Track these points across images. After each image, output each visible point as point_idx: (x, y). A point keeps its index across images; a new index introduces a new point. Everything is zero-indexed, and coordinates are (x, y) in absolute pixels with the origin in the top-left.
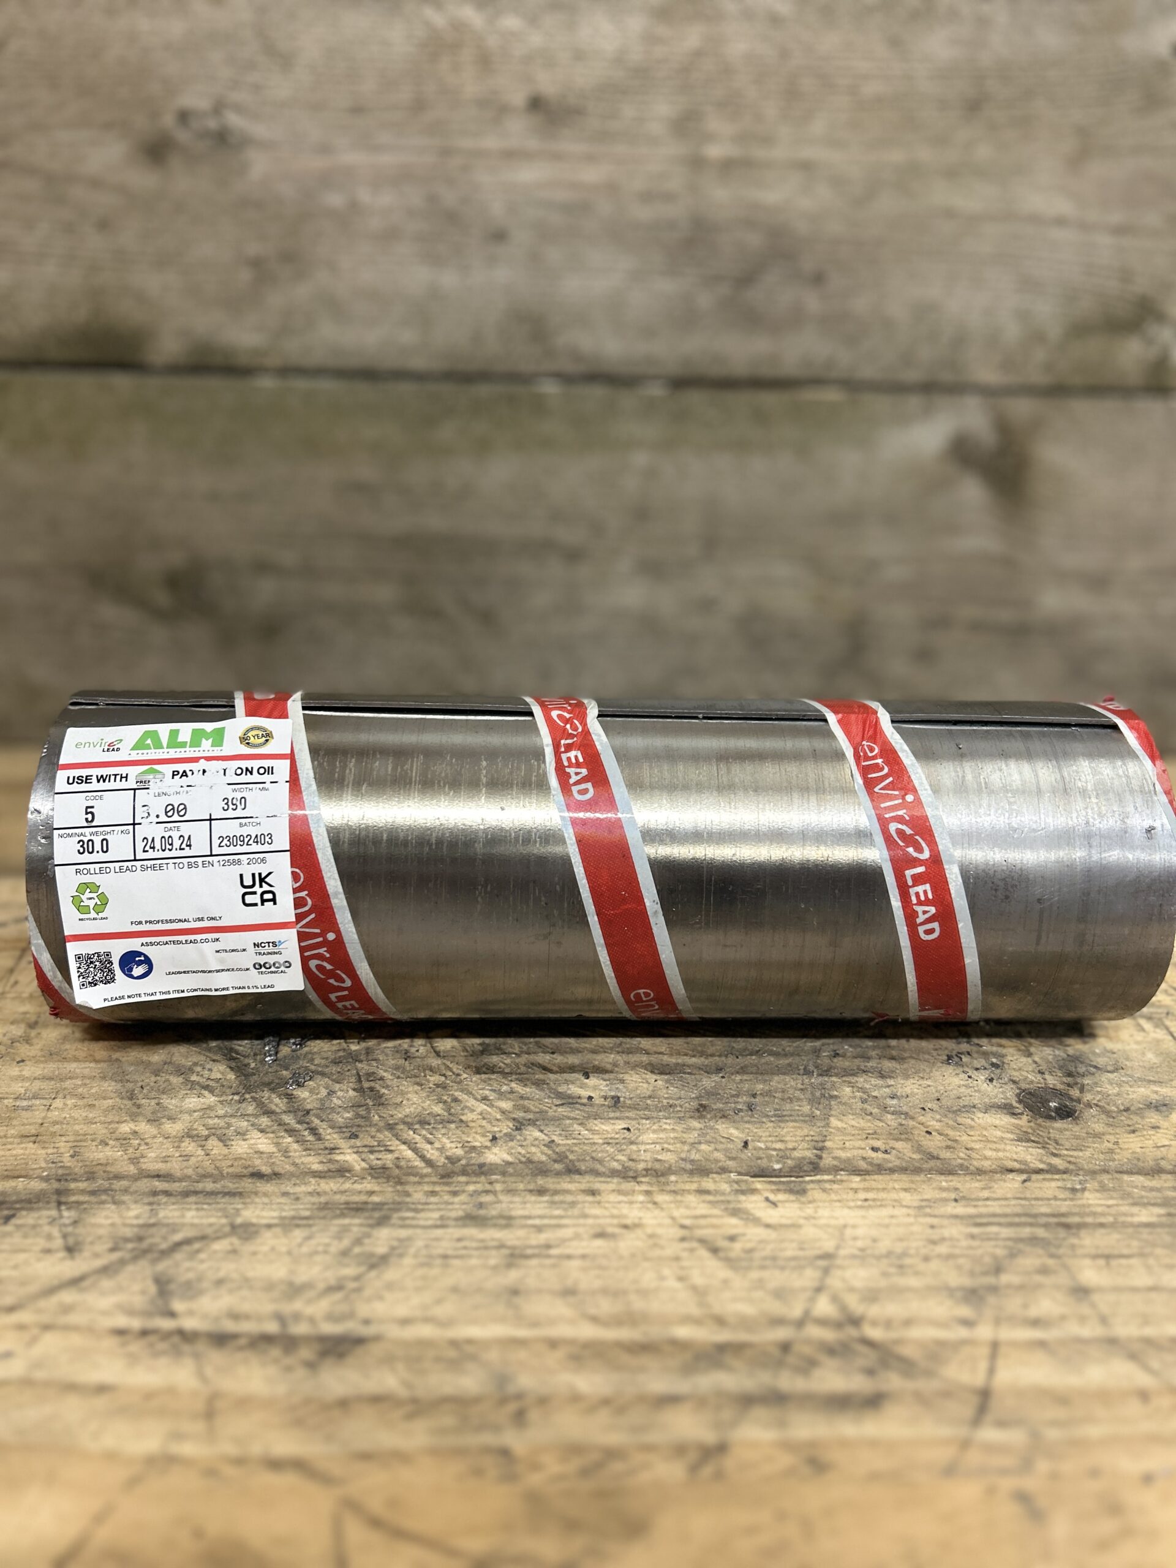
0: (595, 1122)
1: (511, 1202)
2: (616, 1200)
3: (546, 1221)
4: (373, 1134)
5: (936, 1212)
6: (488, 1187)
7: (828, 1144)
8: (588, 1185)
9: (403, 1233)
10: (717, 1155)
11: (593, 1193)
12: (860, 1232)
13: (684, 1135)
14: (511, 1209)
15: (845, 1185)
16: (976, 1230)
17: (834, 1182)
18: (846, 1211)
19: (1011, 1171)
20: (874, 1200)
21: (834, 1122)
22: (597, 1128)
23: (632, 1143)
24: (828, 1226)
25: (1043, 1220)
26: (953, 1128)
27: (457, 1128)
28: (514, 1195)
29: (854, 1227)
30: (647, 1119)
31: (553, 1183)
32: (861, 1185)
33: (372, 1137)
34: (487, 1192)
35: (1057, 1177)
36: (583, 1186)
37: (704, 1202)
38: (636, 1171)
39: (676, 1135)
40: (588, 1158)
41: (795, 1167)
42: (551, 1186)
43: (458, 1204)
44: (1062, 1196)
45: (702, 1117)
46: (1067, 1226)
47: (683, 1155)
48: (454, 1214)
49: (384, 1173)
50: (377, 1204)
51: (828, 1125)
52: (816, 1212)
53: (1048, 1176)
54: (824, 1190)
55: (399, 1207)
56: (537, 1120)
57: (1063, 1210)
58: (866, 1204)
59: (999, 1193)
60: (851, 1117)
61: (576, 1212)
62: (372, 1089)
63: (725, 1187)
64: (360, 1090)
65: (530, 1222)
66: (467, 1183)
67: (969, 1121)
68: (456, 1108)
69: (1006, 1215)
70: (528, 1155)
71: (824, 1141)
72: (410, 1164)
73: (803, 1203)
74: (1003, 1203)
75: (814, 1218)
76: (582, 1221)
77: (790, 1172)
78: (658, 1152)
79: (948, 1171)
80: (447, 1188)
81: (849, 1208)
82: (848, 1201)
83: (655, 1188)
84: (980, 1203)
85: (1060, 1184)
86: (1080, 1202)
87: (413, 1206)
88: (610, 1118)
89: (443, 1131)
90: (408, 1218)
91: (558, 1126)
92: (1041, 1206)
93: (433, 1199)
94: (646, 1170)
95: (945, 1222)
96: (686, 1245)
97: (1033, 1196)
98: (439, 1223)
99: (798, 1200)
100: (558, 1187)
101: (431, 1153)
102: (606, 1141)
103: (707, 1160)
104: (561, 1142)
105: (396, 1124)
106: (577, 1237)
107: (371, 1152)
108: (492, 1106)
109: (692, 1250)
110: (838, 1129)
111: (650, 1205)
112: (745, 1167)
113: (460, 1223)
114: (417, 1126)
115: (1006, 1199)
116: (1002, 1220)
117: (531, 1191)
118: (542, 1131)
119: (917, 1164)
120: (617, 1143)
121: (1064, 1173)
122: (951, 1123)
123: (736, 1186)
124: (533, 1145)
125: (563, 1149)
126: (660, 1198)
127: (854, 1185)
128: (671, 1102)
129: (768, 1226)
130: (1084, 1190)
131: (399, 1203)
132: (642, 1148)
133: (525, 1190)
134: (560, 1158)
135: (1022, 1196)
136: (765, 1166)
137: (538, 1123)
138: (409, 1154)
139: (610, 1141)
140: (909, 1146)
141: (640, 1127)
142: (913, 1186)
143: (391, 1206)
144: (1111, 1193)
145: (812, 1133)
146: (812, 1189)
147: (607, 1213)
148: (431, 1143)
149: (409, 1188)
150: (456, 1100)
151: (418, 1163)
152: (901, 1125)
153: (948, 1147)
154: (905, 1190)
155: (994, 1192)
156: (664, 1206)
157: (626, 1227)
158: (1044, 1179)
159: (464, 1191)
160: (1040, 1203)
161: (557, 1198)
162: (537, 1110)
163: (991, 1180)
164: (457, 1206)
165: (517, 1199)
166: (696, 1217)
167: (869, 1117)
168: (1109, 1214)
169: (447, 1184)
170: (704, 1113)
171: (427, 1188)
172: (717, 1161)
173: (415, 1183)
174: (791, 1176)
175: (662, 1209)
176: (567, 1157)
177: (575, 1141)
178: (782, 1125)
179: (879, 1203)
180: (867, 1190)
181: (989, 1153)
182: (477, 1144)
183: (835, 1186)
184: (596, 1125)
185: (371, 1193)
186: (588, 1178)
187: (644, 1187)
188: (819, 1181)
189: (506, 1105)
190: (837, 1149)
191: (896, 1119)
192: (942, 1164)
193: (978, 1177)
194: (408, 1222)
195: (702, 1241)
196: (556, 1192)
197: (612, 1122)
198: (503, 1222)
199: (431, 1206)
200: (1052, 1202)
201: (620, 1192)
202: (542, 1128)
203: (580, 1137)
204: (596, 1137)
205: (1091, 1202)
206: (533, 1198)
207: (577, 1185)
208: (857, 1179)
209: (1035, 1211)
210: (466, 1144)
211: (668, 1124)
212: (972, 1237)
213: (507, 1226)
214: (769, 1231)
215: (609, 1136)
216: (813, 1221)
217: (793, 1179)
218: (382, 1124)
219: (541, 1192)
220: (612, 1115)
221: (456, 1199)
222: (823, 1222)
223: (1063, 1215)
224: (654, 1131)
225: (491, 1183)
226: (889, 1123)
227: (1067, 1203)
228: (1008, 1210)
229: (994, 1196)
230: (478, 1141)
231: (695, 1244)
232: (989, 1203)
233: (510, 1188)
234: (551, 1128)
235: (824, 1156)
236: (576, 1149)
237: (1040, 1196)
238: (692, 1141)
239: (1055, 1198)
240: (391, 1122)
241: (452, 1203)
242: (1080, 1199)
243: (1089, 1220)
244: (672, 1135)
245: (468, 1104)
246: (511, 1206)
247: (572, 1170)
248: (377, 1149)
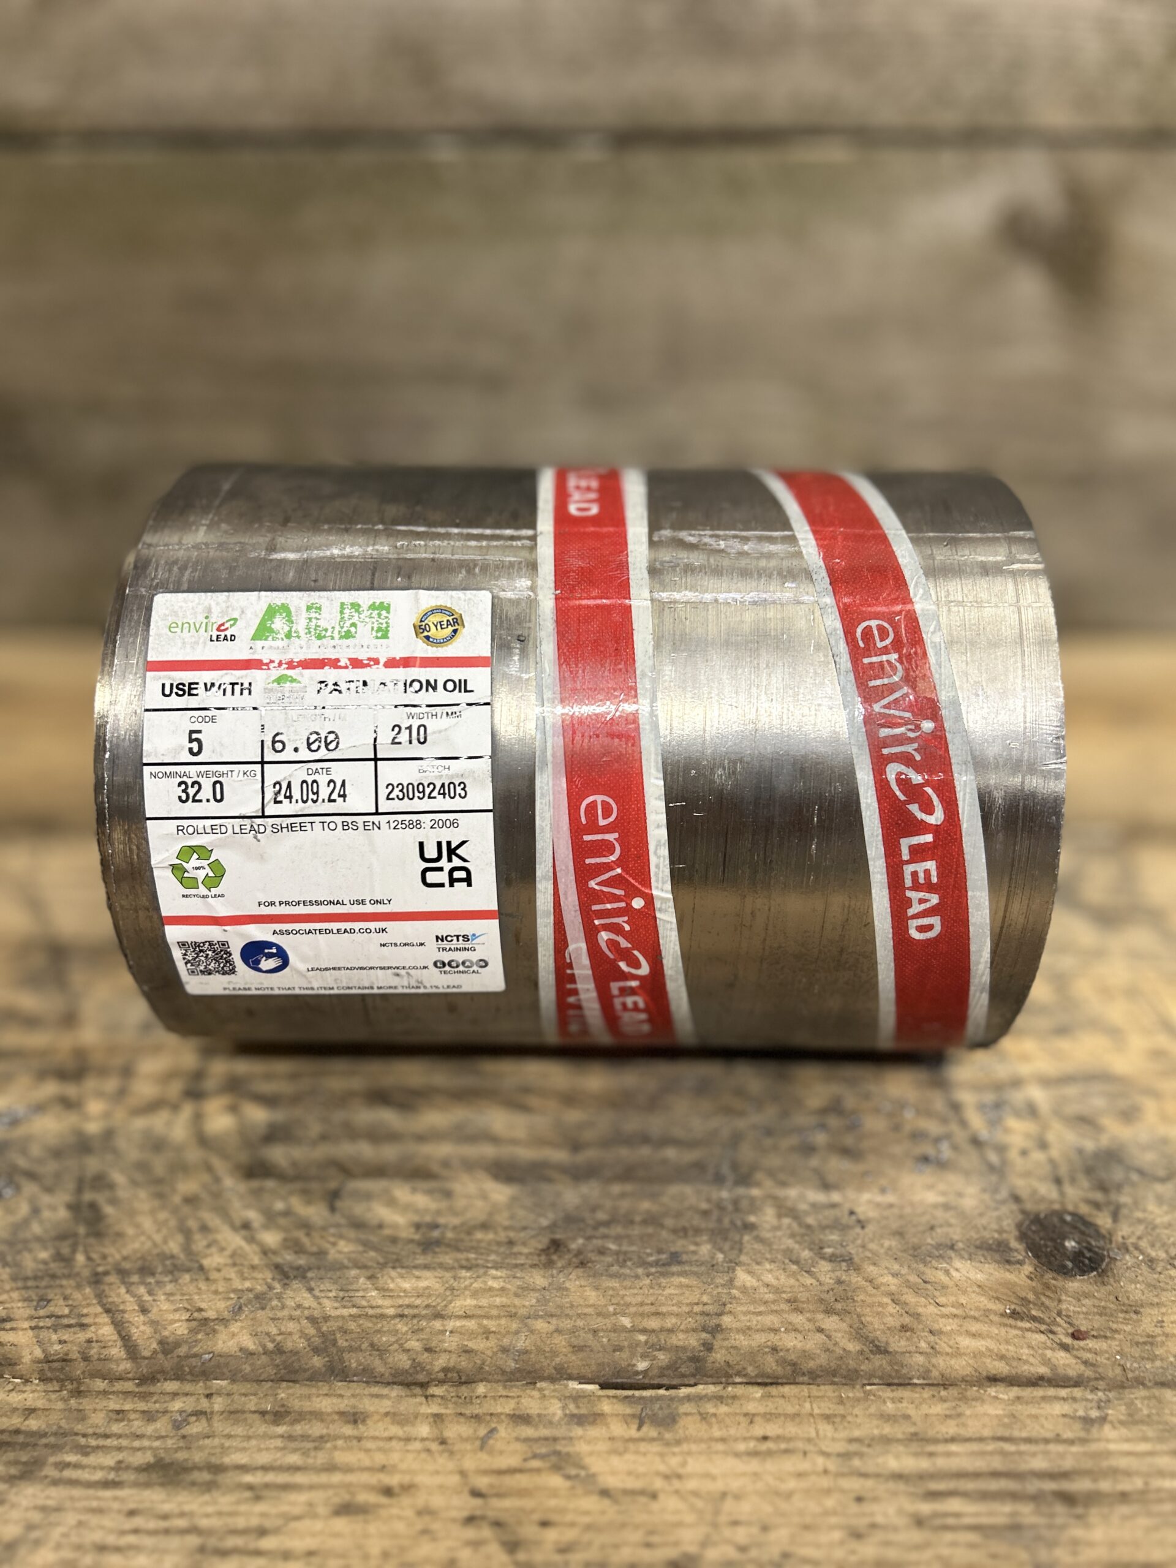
0: (393, 1273)
1: (229, 1436)
2: (386, 1434)
3: (270, 1477)
4: (68, 1291)
5: (870, 1466)
6: (204, 1404)
7: (726, 1320)
8: (353, 1401)
9: (55, 1495)
10: (560, 1341)
11: (355, 1418)
12: (745, 1508)
13: (517, 1301)
14: (225, 1450)
15: (736, 1408)
16: (926, 1508)
17: (720, 1399)
18: (731, 1463)
19: (993, 1380)
20: (778, 1438)
21: (742, 1277)
22: (392, 1286)
23: (438, 1316)
24: (696, 1494)
25: (1033, 1486)
26: (916, 1290)
27: (192, 1280)
28: (236, 1422)
29: (738, 1497)
30: (468, 1268)
31: (301, 1397)
32: (761, 1409)
33: (65, 1298)
34: (198, 1414)
35: (1063, 1392)
36: (343, 1405)
37: (517, 1439)
38: (429, 1373)
39: (504, 1300)
40: (364, 1346)
41: (668, 1367)
42: (296, 1404)
43: (150, 1438)
44: (1068, 1435)
45: (549, 1264)
46: (1068, 1499)
47: (506, 1341)
48: (139, 1459)
49: (63, 1368)
50: (32, 1434)
51: (731, 1282)
52: (684, 1464)
53: (1051, 1392)
54: (704, 1417)
55: (61, 1441)
56: (310, 1269)
57: (1068, 1464)
58: (764, 1446)
59: (973, 1428)
60: (768, 1266)
61: (321, 1458)
62: (93, 1206)
63: (555, 1409)
64: (74, 1208)
65: (248, 1478)
66: (175, 1395)
67: (941, 1276)
68: (200, 1243)
69: (976, 1475)
70: (279, 1338)
71: (720, 1315)
72: (105, 1352)
73: (668, 1444)
74: (975, 1447)
75: (679, 1477)
76: (324, 1478)
77: (661, 1376)
78: (472, 1335)
79: (898, 1381)
80: (142, 1406)
81: (737, 1455)
82: (736, 1440)
83: (448, 1410)
84: (940, 1448)
85: (1066, 1408)
86: (1094, 1447)
87: (83, 1441)
88: (416, 1267)
89: (169, 1287)
90: (68, 1465)
91: (335, 1283)
92: (1034, 1455)
93: (116, 1428)
94: (446, 1370)
95: (882, 1488)
96: (471, 1533)
97: (1024, 1434)
98: (112, 1476)
99: (659, 1439)
100: (307, 1406)
101: (140, 1330)
102: (399, 1311)
103: (540, 1351)
104: (334, 1313)
105: (106, 1273)
106: (311, 1513)
107: (55, 1328)
108: (251, 1240)
109: (476, 1544)
110: (744, 1290)
111: (434, 1446)
112: (594, 1368)
113: (143, 1477)
114: (135, 1278)
115: (981, 1439)
116: (970, 1485)
117: (263, 1413)
118: (310, 1290)
119: (852, 1364)
120: (414, 1316)
121: (1077, 1384)
122: (913, 1278)
123: (572, 1408)
124: (291, 1318)
125: (333, 1325)
126: (454, 1430)
127: (751, 1407)
128: (512, 1234)
129: (605, 1493)
130: (1103, 1419)
131: (64, 1434)
132: (451, 1324)
133: (255, 1412)
134: (325, 1344)
135: (1007, 1434)
136: (624, 1364)
137: (310, 1275)
138: (107, 1331)
139: (406, 1312)
140: (844, 1326)
141: (455, 1284)
142: (840, 1410)
143: (52, 1440)
144: (1144, 1428)
145: (705, 1299)
146: (686, 1414)
147: (366, 1462)
148: (144, 1311)
149: (86, 1404)
150: (204, 1228)
151: (117, 1351)
152: (839, 1282)
153: (904, 1328)
154: (827, 1418)
155: (964, 1425)
156: (457, 1447)
157: (388, 1492)
158: (1044, 1398)
159: (165, 1412)
160: (1032, 1448)
161: (298, 1429)
162: (314, 1249)
163: (963, 1398)
164: (146, 1443)
165: (239, 1430)
166: (500, 1472)
167: (794, 1267)
168: (1137, 1473)
169: (144, 1396)
170: (555, 1257)
171: (114, 1404)
172: (554, 1353)
173: (99, 1393)
174: (659, 1387)
175: (452, 1453)
176: (334, 1342)
177: (354, 1311)
178: (663, 1281)
179: (783, 1446)
180: (769, 1417)
181: (965, 1342)
182: (211, 1314)
183: (723, 1409)
184: (392, 1279)
185: (30, 1412)
186: (357, 1388)
187: (434, 1409)
188: (700, 1398)
189: (271, 1238)
190: (738, 1331)
191: (833, 1271)
192: (890, 1363)
193: (943, 1393)
194: (68, 1473)
195: (497, 1524)
196: (301, 1416)
197: (417, 1273)
198: (206, 1476)
199: (108, 1442)
200: (1052, 1447)
201: (394, 1417)
202: (313, 1284)
203: (364, 1303)
204: (387, 1302)
205: (1112, 1447)
206: (262, 1428)
207: (335, 1400)
208: (758, 1392)
209: (1024, 1467)
210: (196, 1315)
211: (495, 1279)
212: (919, 1522)
213: (209, 1487)
214: (606, 1502)
215: (407, 1301)
216: (677, 1484)
217: (662, 1392)
218: (86, 1273)
219: (279, 1416)
220: (421, 1260)
221: (150, 1429)
222: (692, 1484)
223: (1065, 1475)
224: (475, 1294)
225: (209, 1396)
226: (822, 1278)
227: (1074, 1449)
228: (980, 1464)
229: (963, 1432)
230: (214, 1306)
231: (486, 1532)
232: (954, 1448)
233: (235, 1406)
234: (327, 1285)
235: (717, 1344)
236: (352, 1326)
237: (1034, 1434)
238: (522, 1312)
239: (1058, 1439)
240: (100, 1269)
241: (139, 1437)
242: (1098, 1440)
243: (1105, 1485)
244: (498, 1301)
245: (219, 1237)
246: (227, 1444)
247: (337, 1372)
248: (66, 1321)
